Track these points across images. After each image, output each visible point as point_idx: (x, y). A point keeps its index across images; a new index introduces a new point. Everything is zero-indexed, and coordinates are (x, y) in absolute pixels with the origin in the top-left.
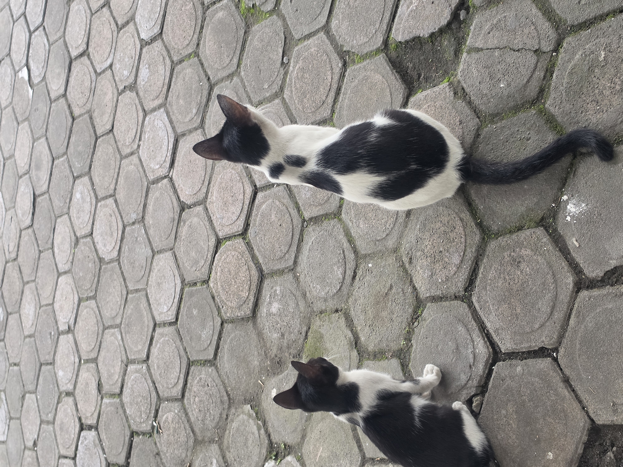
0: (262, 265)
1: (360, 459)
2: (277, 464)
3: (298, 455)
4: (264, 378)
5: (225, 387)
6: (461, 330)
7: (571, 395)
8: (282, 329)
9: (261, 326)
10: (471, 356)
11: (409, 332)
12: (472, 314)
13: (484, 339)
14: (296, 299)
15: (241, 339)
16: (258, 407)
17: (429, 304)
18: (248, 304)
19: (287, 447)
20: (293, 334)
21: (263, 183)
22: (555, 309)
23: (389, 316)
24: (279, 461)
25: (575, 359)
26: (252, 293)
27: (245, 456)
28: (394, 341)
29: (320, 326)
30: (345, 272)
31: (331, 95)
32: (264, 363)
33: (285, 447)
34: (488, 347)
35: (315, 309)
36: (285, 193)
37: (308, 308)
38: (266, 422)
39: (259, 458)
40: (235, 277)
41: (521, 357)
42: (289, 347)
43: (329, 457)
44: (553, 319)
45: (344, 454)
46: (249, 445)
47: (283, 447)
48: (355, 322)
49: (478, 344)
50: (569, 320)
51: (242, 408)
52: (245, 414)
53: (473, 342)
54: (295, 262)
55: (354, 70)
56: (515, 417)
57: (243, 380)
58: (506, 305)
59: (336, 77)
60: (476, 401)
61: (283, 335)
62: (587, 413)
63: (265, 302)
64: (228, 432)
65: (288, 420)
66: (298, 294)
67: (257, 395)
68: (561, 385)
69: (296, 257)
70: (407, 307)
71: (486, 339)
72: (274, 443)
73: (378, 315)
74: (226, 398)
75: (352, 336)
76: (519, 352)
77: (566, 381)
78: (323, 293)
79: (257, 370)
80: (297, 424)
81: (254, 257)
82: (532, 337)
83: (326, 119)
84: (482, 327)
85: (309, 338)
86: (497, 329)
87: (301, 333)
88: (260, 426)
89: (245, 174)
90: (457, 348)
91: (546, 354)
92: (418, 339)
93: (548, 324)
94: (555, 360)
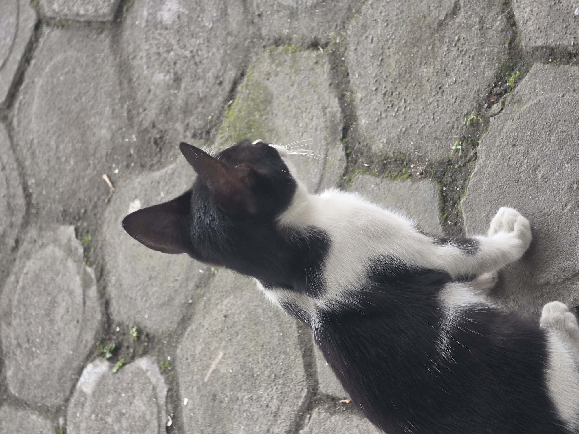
1: (304, 394)
2: (114, 370)
3: (165, 359)
4: (117, 171)
5: (23, 175)
8: (178, 66)
9: (131, 48)
11: (474, 124)
15: (79, 70)
16: (93, 235)
17: (536, 66)
19: (143, 337)
20: (201, 83)
24: (119, 364)
27: (42, 340)
29: (269, 74)
32: (123, 138)
33: (138, 337)
35: (264, 32)
37: (248, 26)
38: (105, 273)
39: (75, 350)
42: (187, 111)
43: (234, 376)
45: (269, 376)
46: (58, 318)
47: (135, 334)
48: (354, 78)
51: (54, 231)
52: (60, 246)
57: (68, 168)
61: (177, 80)
64: (12, 278)
65: (156, 277)
67: (95, 207)
72: (116, 322)
73: (410, 72)
74: (21, 201)
75: (340, 109)
79: (103, 150)
80: (176, 291)
85: (239, 97)
87: (221, 83)
88: (90, 278)
92: (493, 144)
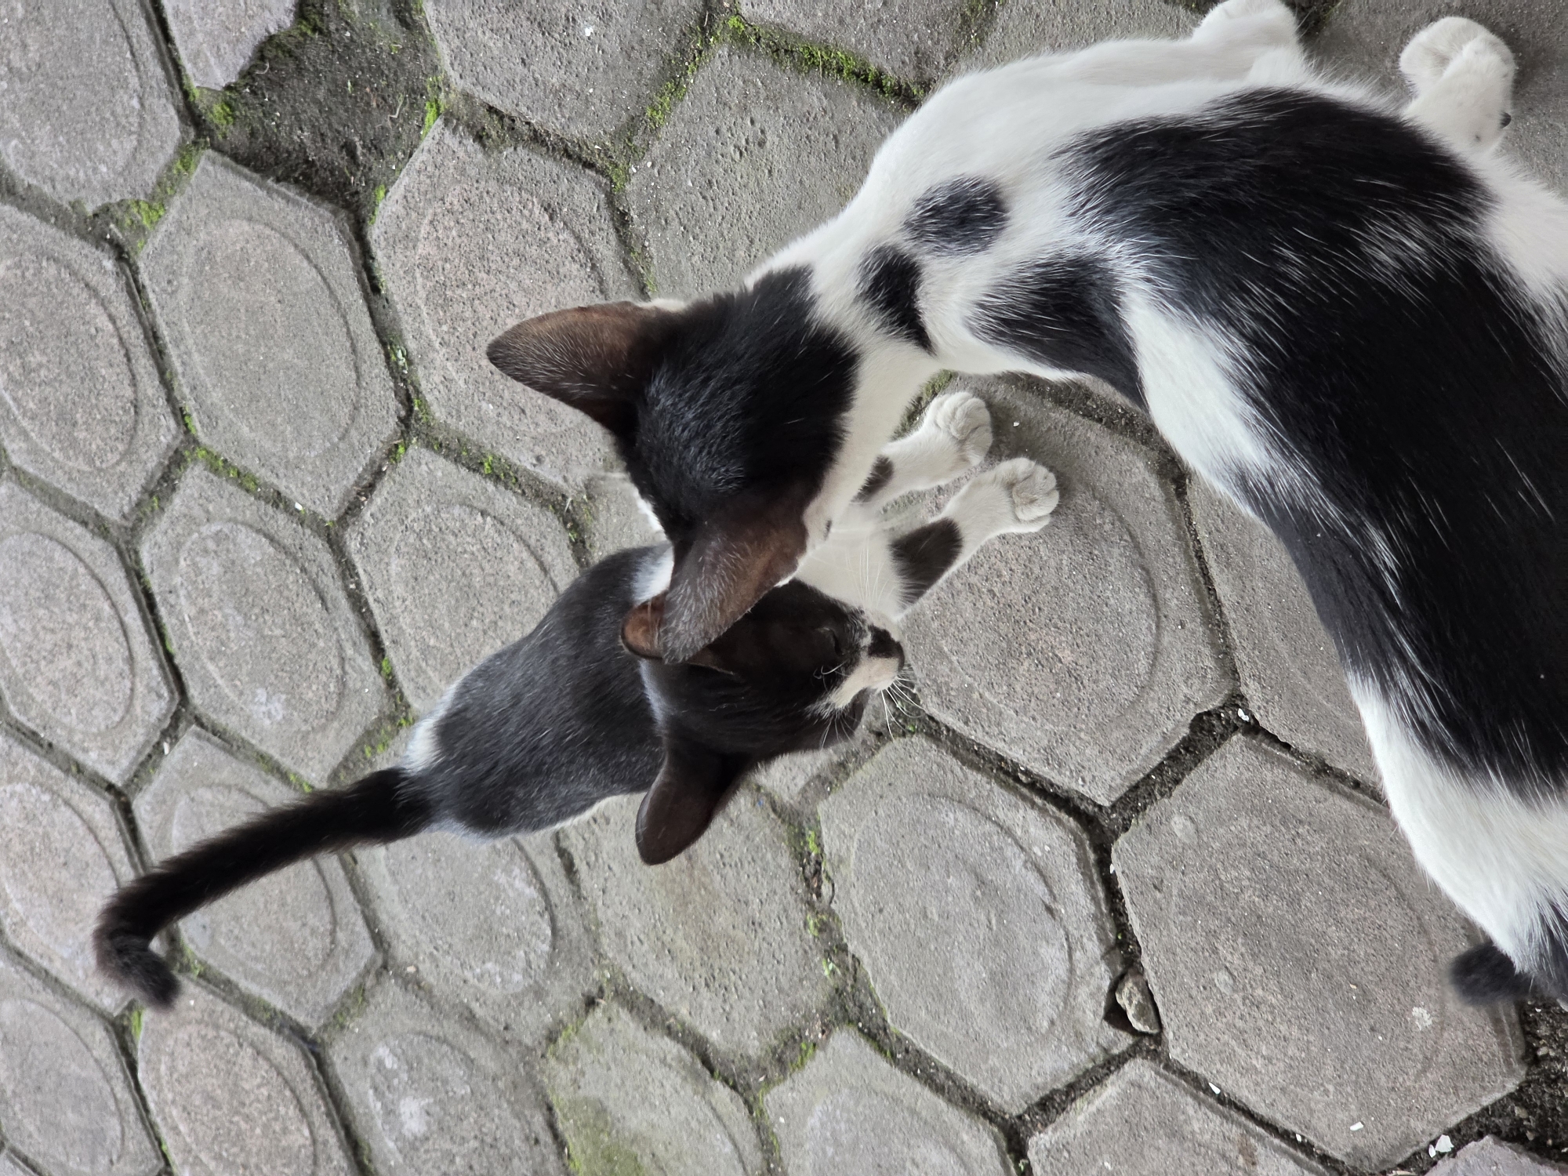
0: (289, 1012)
6: (956, 820)
7: (1359, 802)
10: (1032, 877)
11: (823, 927)
12: (955, 754)
13: (1033, 805)
14: (453, 1048)
17: (822, 808)
18: (329, 1159)
21: (125, 763)
22: (1157, 581)
23: (739, 920)
25: (1300, 690)
26: (319, 1116)
28: (801, 980)
29: (575, 1081)
30: (536, 873)
31: (142, 371)
35: (528, 1040)
36: (209, 749)
37: (505, 1051)
40: (235, 1103)
41: (1163, 784)
44: (1171, 615)
48: (662, 998)
49: (1026, 832)
50: (1212, 590)
53: (1009, 832)
54: (379, 940)
55: (158, 255)
56: (1259, 971)
58: (1026, 664)
59: (122, 307)
60: (1129, 1000)
63: (373, 1118)
66: (450, 1028)
68: (1314, 790)
69: (371, 922)
70: (769, 856)
71: (1038, 801)
73: (709, 936)
75: (680, 1046)
76: (1148, 776)
77: (1320, 769)
78: (517, 977)
81: (250, 1007)
82: (1153, 707)
83: (176, 452)
84: (1007, 773)
85: (569, 1136)
86: (1049, 750)
87: (537, 1141)
89: (56, 772)
90: (981, 882)
91: (1218, 730)
92: (860, 930)
93: (1166, 639)
94: (1253, 729)
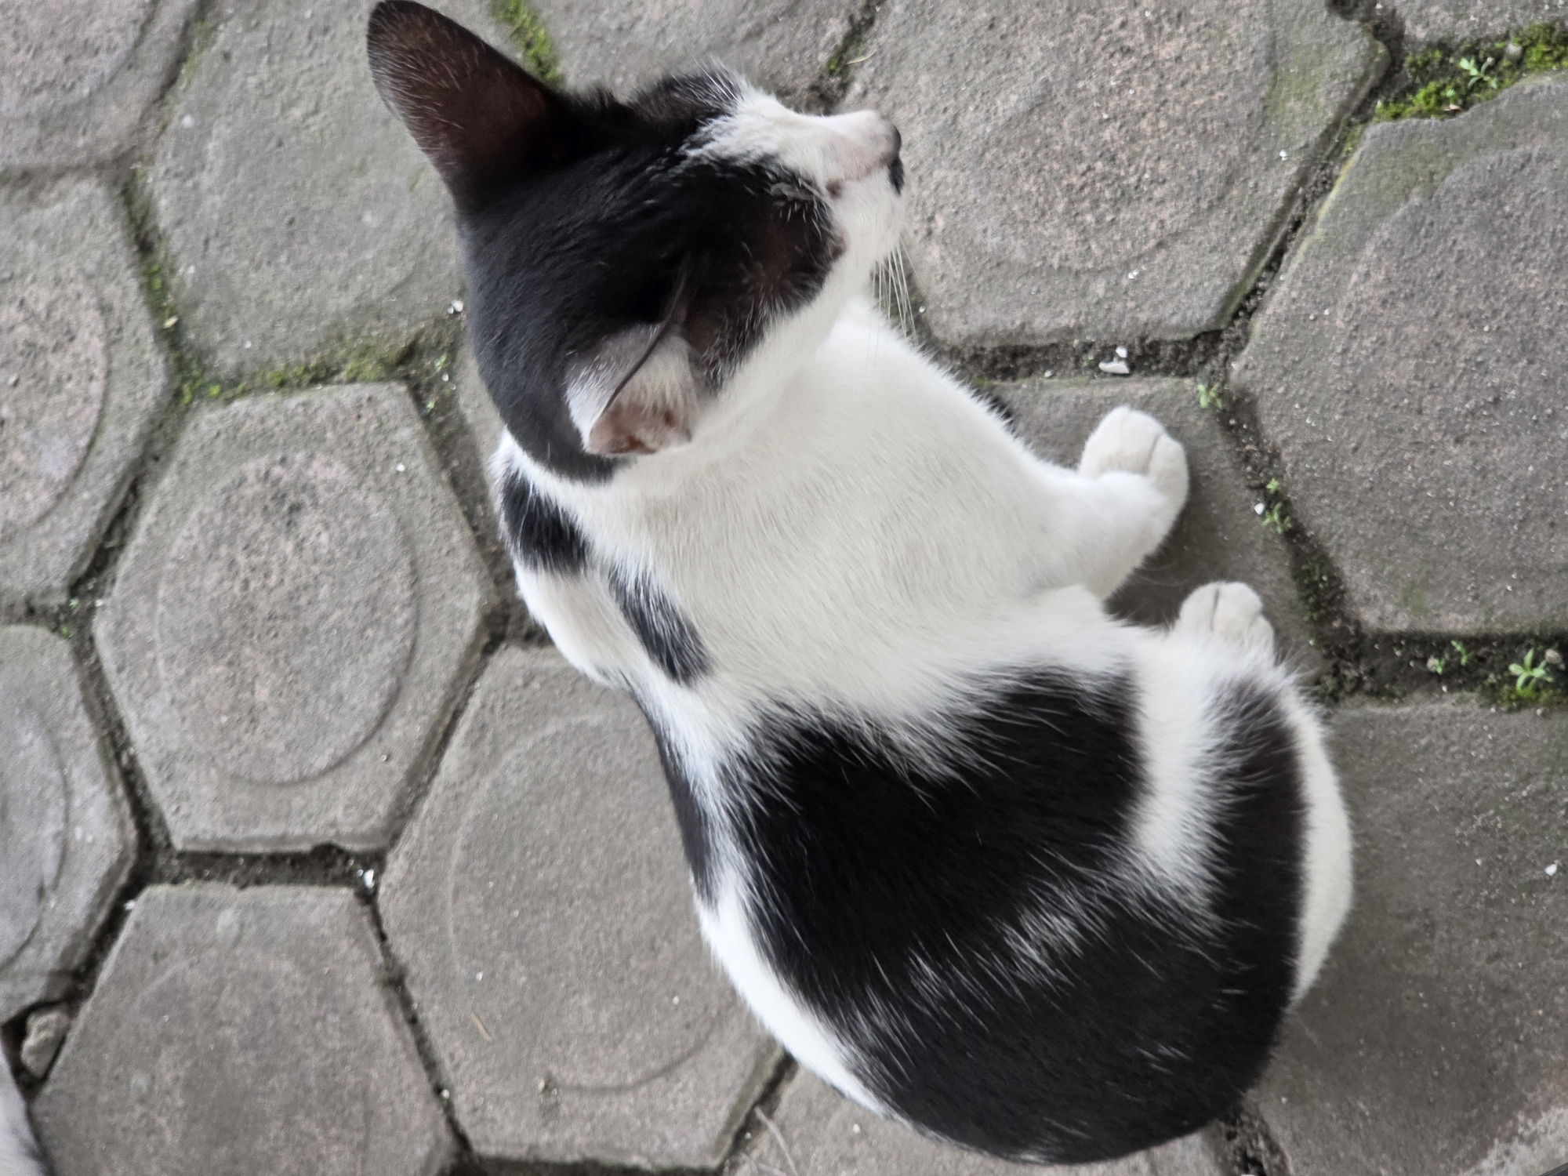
6: (31, 743)
7: (401, 1038)
10: (51, 851)
12: (83, 687)
13: (112, 790)
22: (399, 704)
25: (439, 902)
34: (122, 825)
41: (244, 873)
49: (84, 808)
53: (68, 795)
60: (40, 1031)
62: (448, 1107)
68: (373, 995)
71: (120, 791)
76: (236, 856)
77: (395, 982)
82: (298, 802)
91: (336, 871)
94: (368, 897)
